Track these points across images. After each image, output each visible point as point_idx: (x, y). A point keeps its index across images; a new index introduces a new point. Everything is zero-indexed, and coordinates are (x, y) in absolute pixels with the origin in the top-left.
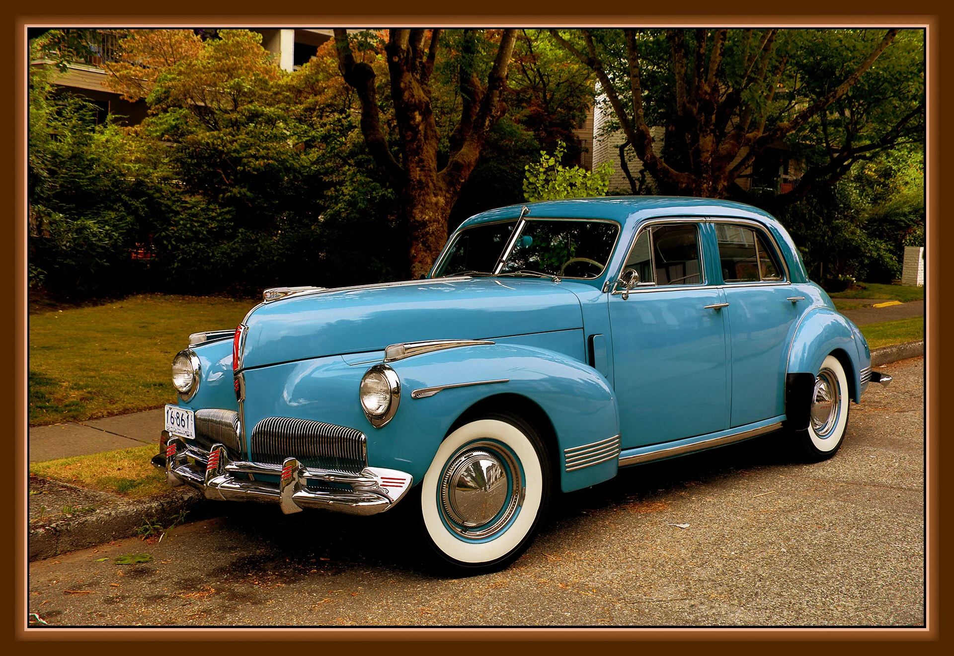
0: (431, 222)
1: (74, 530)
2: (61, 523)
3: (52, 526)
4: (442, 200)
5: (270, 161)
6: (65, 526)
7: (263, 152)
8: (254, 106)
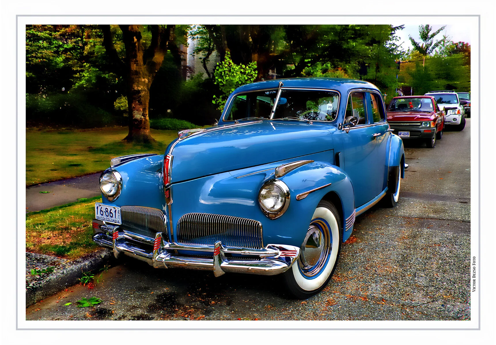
0: (142, 91)
1: (44, 286)
2: (36, 283)
3: (30, 285)
4: (147, 80)
5: (44, 60)
6: (38, 285)
7: (39, 55)
8: (32, 32)
